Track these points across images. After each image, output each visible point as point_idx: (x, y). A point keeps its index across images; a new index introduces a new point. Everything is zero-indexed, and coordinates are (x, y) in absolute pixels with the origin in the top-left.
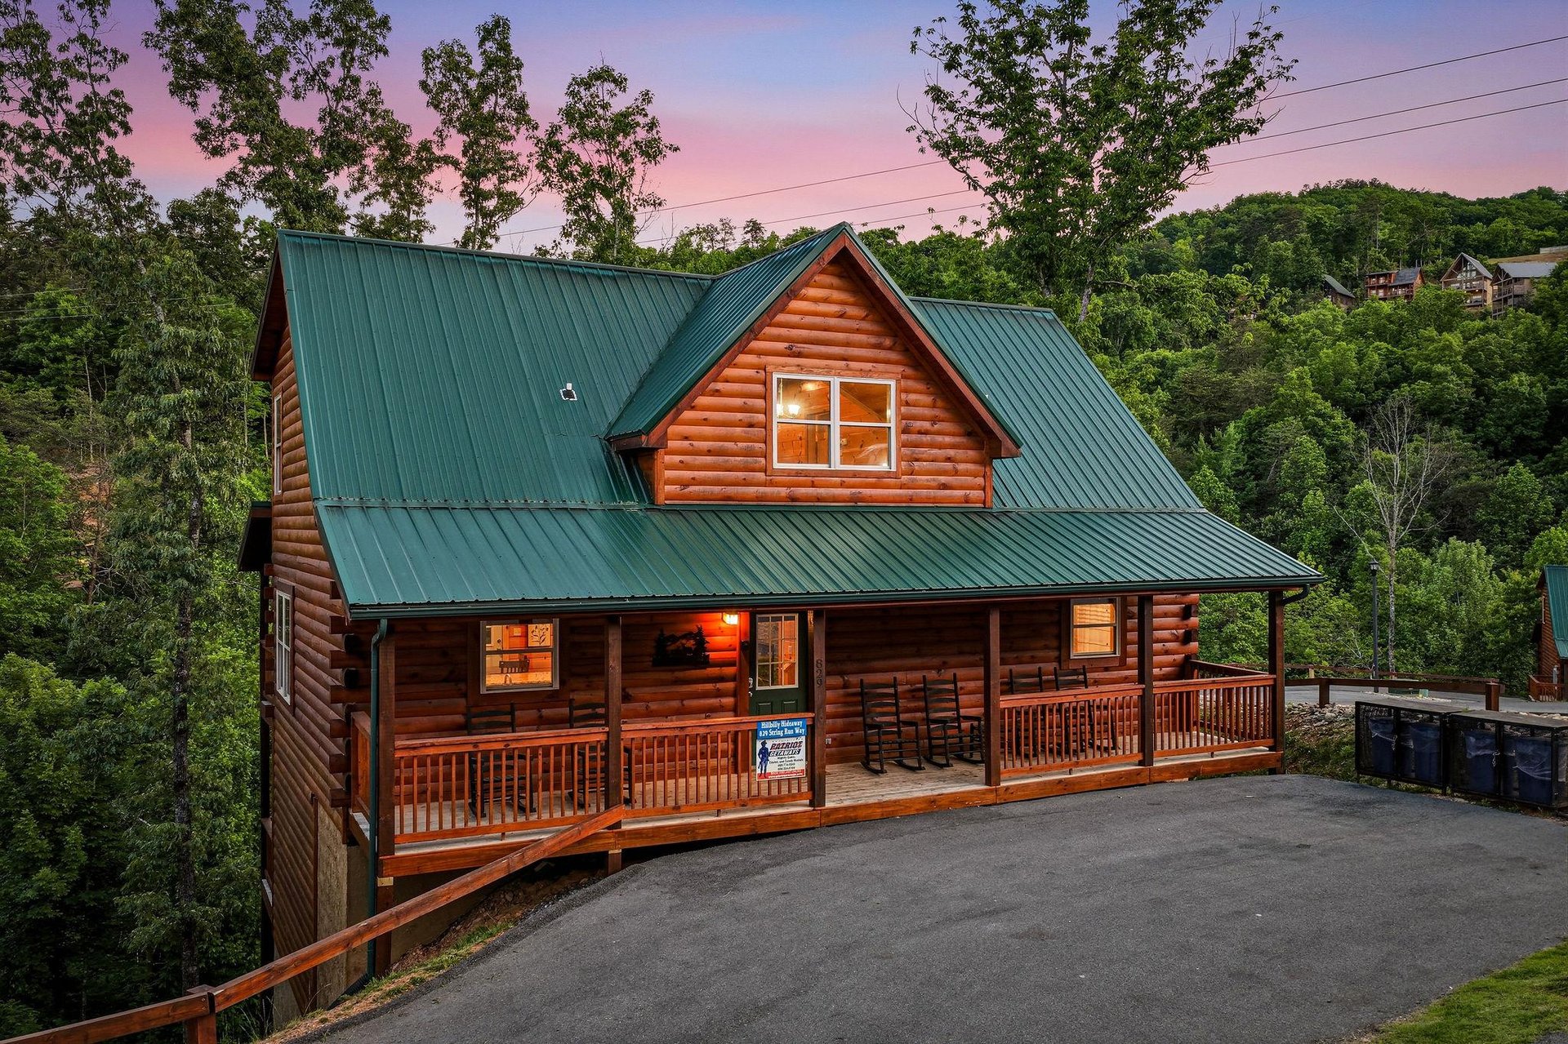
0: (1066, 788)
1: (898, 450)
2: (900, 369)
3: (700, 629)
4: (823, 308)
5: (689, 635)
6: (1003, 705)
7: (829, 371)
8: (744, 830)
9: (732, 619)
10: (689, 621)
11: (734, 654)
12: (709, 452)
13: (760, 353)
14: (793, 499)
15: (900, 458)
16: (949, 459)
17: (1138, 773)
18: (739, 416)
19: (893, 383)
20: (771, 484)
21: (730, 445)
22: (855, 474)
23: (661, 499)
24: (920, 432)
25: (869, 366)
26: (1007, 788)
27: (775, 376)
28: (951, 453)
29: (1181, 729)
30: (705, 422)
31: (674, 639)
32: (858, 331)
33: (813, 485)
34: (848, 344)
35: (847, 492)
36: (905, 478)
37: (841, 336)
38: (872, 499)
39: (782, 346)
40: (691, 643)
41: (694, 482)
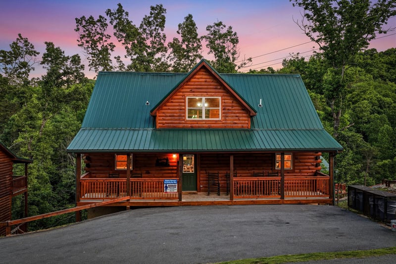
0: (254, 203)
1: (222, 115)
2: (222, 94)
3: (167, 158)
4: (201, 80)
5: (164, 159)
6: (234, 180)
7: (202, 95)
8: (160, 205)
9: (175, 156)
10: (164, 156)
11: (176, 164)
12: (170, 116)
13: (183, 92)
14: (192, 127)
15: (222, 117)
16: (237, 116)
17: (279, 201)
18: (178, 107)
19: (220, 98)
20: (186, 123)
21: (175, 114)
22: (209, 121)
23: (158, 127)
24: (228, 110)
25: (213, 94)
26: (235, 201)
27: (187, 98)
28: (238, 115)
29: (313, 191)
30: (169, 109)
31: (161, 160)
32: (210, 85)
33: (197, 124)
34: (207, 89)
35: (207, 125)
36: (224, 122)
37: (206, 87)
38: (214, 127)
39: (189, 90)
40: (165, 161)
41: (166, 123)
